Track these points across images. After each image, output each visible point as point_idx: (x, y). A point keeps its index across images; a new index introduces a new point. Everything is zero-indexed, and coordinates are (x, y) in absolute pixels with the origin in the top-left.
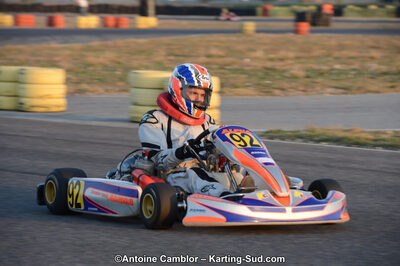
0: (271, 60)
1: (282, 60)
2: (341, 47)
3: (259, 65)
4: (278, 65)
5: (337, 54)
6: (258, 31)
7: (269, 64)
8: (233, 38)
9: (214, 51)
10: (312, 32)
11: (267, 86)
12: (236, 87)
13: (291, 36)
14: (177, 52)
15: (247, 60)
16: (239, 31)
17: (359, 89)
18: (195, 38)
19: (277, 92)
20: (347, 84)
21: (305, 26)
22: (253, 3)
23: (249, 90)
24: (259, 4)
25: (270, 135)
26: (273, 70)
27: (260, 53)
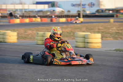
0: (118, 30)
1: (121, 30)
3: (114, 31)
4: (120, 31)
6: (114, 22)
7: (117, 31)
8: (107, 24)
9: (100, 28)
11: (116, 37)
12: (107, 38)
14: (89, 28)
15: (111, 30)
16: (109, 22)
18: (95, 24)
19: (119, 39)
22: (113, 13)
23: (111, 39)
24: (115, 14)
25: (116, 50)
26: (119, 33)
27: (114, 28)
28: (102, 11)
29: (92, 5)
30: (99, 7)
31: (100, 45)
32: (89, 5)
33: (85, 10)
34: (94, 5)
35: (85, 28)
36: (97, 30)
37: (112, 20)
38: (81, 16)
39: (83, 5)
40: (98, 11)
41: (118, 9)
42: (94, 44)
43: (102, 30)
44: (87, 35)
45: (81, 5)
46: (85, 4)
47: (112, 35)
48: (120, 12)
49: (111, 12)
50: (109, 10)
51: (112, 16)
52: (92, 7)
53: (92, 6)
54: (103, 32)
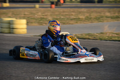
0: (43, 15)
1: (46, 15)
2: (64, 12)
3: (39, 17)
4: (45, 17)
5: (62, 14)
6: (40, 7)
7: (42, 17)
8: (32, 9)
9: (26, 13)
10: (56, 7)
11: (41, 23)
12: (32, 23)
13: (49, 9)
15: (36, 16)
16: (35, 7)
17: (67, 23)
19: (44, 24)
20: (64, 22)
21: (53, 6)
23: (36, 24)
27: (40, 14)
43: (28, 16)
44: (12, 21)
47: (38, 21)
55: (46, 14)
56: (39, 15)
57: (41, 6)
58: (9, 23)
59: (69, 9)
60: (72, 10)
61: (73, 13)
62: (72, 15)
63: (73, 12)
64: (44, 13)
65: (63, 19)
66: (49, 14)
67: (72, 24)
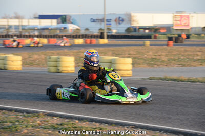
0: (155, 56)
1: (159, 55)
2: (186, 51)
3: (150, 57)
4: (158, 57)
5: (183, 54)
6: (151, 45)
7: (154, 57)
8: (140, 48)
9: (132, 52)
10: (174, 45)
11: (152, 64)
12: (140, 64)
13: (166, 47)
14: (116, 53)
15: (145, 56)
16: (144, 45)
17: (188, 65)
18: (124, 48)
19: (156, 66)
20: (183, 63)
21: (171, 43)
22: (150, 33)
23: (145, 66)
24: (153, 34)
25: (150, 79)
26: (155, 59)
27: (151, 53)
28: (135, 29)
29: (120, 20)
30: (131, 24)
31: (130, 72)
32: (116, 21)
33: (110, 28)
34: (123, 20)
35: (110, 53)
36: (127, 55)
37: (148, 42)
38: (105, 37)
39: (107, 21)
40: (128, 30)
41: (157, 27)
42: (122, 71)
43: (134, 56)
44: (114, 59)
45: (105, 21)
46: (111, 20)
47: (147, 62)
48: (160, 32)
49: (147, 31)
50: (145, 28)
51: (148, 37)
52: (120, 24)
53: (121, 22)
54: (135, 58)
55: (160, 53)
56: (150, 55)
57: (154, 43)
58: (111, 63)
59: (195, 47)
60: (198, 48)
61: (199, 53)
62: (197, 55)
63: (199, 51)
64: (156, 52)
65: (182, 59)
66: (163, 54)
67: (195, 66)
